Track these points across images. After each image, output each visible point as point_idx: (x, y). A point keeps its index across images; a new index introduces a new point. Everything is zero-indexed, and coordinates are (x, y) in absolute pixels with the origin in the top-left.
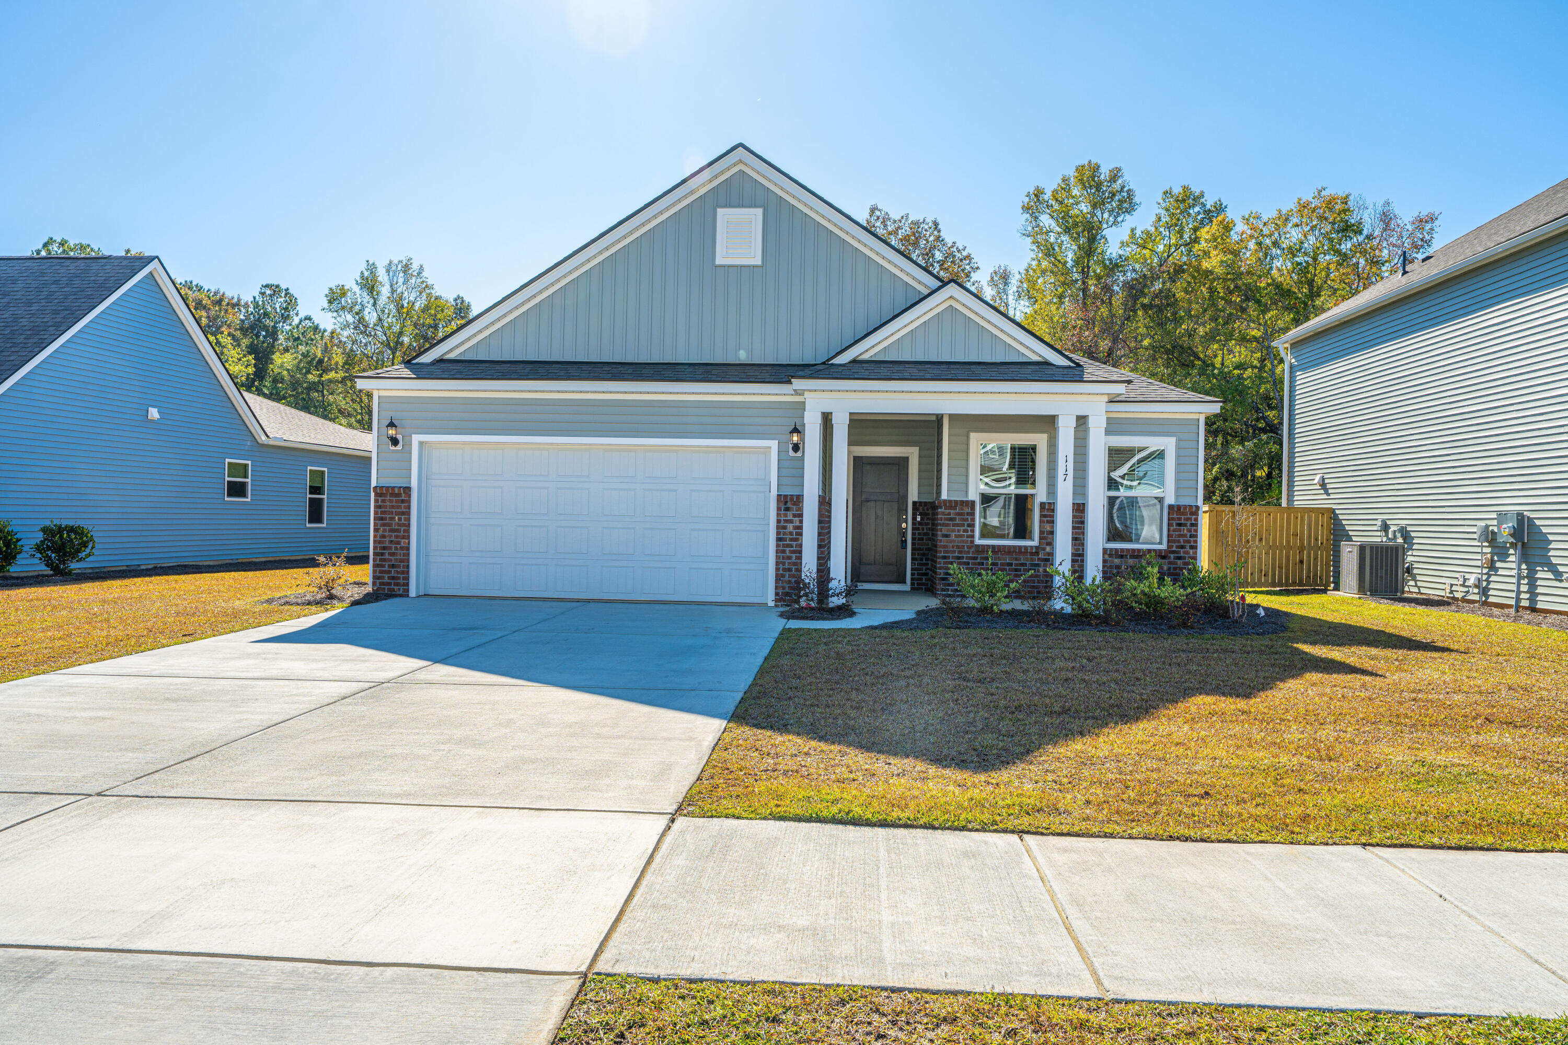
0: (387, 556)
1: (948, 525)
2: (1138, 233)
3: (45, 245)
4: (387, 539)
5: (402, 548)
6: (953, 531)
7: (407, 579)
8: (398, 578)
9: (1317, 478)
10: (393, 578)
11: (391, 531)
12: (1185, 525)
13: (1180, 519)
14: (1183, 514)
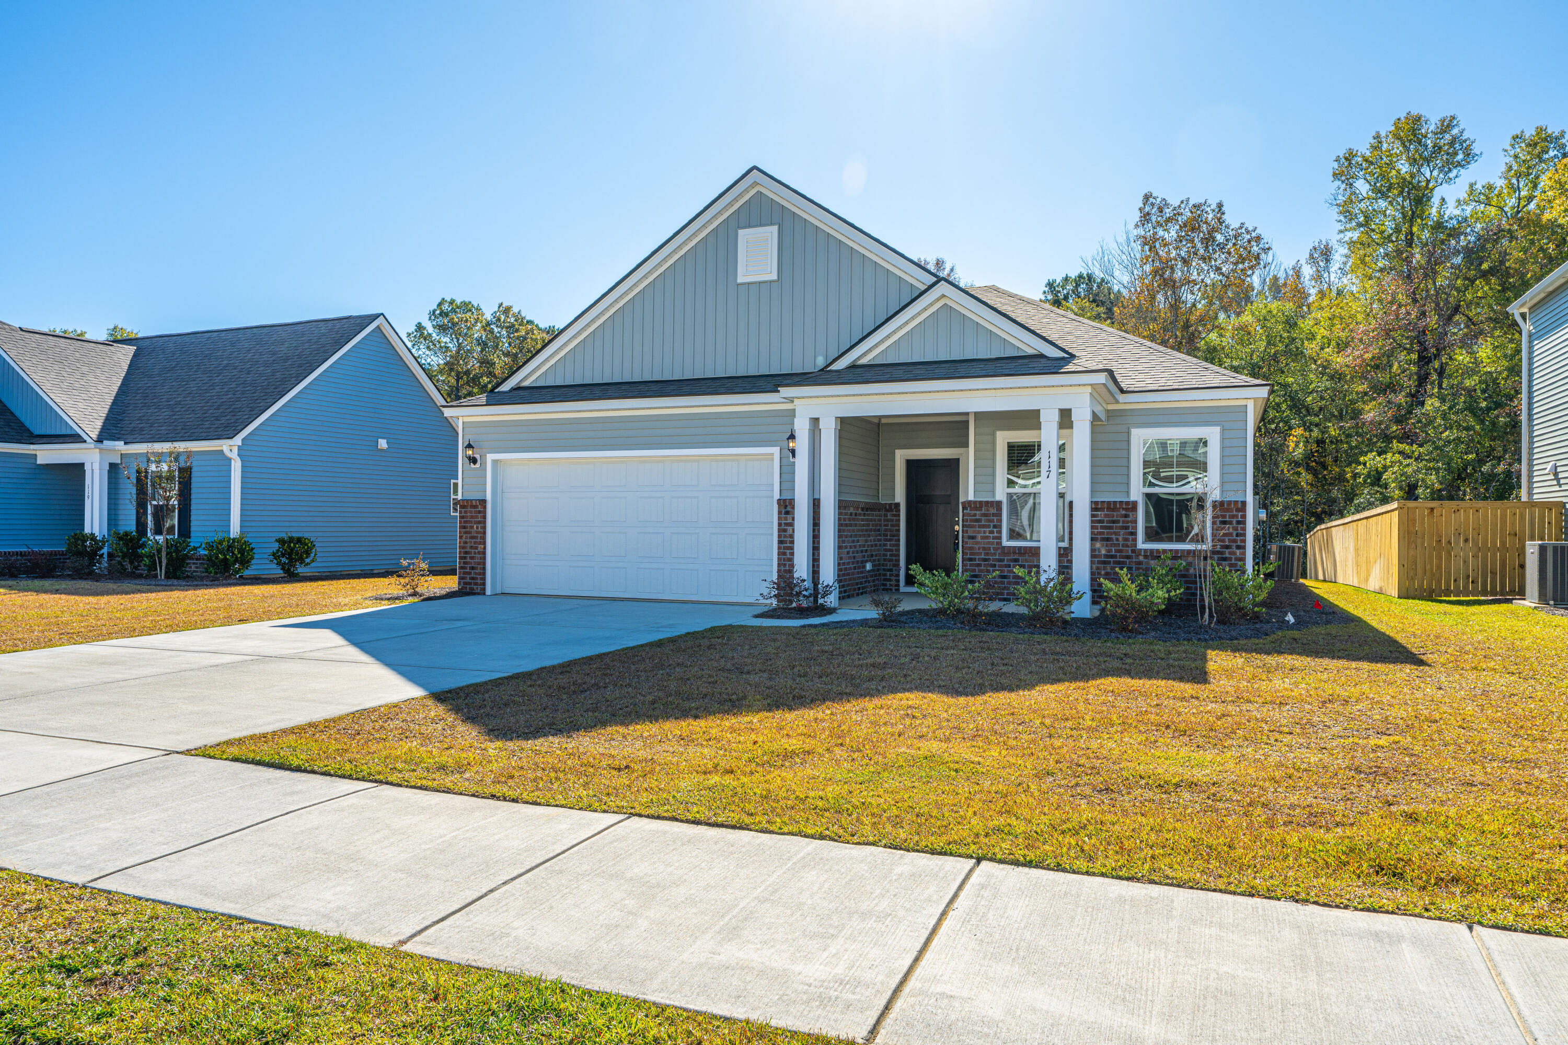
0: (468, 560)
1: (973, 526)
2: (1479, 186)
4: (469, 545)
5: (479, 553)
6: (979, 532)
7: (484, 579)
8: (476, 579)
9: (1549, 466)
10: (473, 578)
11: (472, 538)
12: (1231, 523)
13: (1224, 516)
14: (1228, 510)
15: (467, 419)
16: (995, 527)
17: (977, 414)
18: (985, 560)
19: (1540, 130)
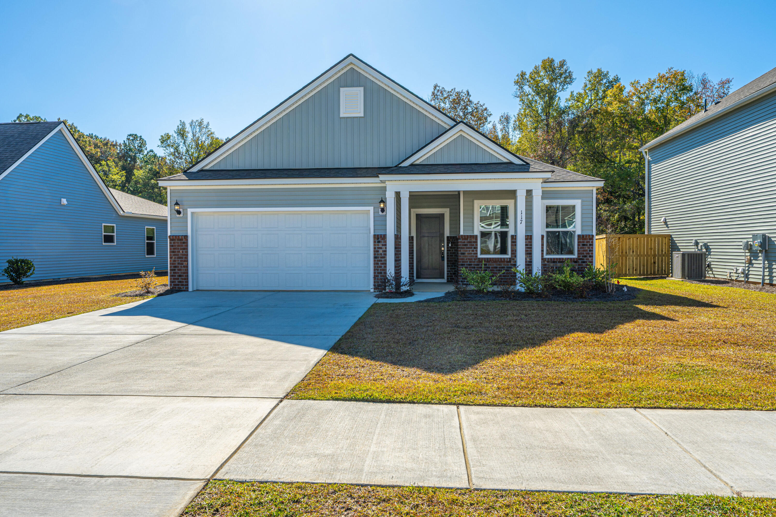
0: (177, 271)
1: (464, 248)
2: (575, 94)
3: (18, 118)
4: (177, 262)
5: (184, 267)
6: (466, 251)
7: (187, 282)
8: (183, 282)
9: (663, 219)
10: (180, 282)
11: (179, 258)
12: (587, 245)
13: (584, 242)
14: (585, 239)
15: (172, 188)
16: (474, 248)
17: (464, 192)
18: (470, 265)
19: (599, 70)
